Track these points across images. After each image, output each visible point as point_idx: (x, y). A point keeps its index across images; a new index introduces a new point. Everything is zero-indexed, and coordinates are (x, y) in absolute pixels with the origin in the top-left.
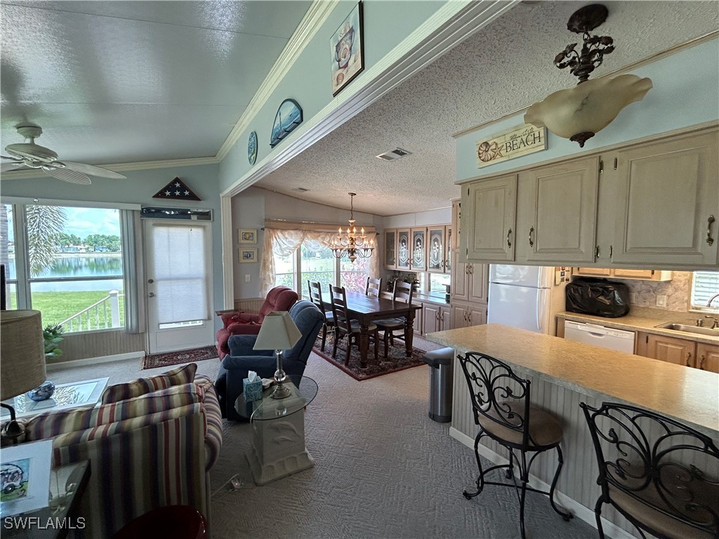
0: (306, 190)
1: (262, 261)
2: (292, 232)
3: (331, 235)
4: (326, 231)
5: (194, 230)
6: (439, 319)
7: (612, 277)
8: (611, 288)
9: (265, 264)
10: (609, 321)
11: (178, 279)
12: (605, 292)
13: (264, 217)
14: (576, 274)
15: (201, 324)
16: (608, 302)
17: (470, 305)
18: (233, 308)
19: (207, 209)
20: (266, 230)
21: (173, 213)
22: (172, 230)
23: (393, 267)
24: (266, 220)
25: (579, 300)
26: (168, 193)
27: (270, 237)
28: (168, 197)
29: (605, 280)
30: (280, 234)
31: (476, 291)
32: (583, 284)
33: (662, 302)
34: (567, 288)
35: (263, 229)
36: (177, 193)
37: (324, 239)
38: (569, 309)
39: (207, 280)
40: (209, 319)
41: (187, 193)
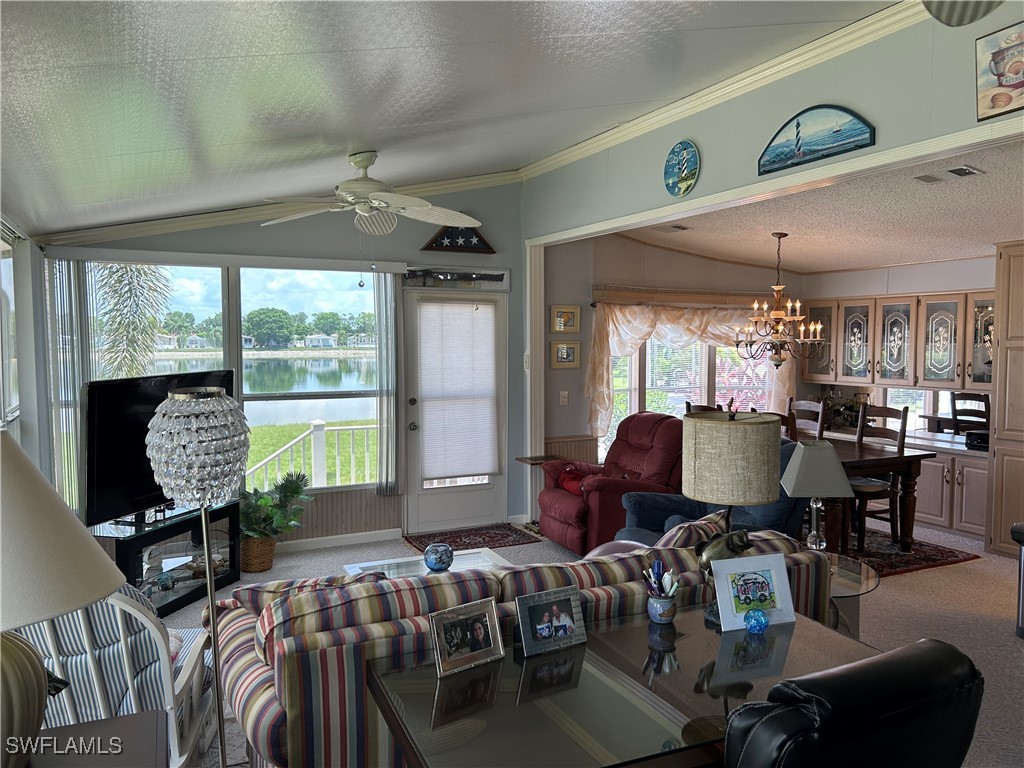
1: (589, 366)
2: (637, 309)
3: (703, 314)
4: (694, 305)
5: (481, 307)
6: (951, 482)
9: (594, 370)
11: (456, 398)
13: (591, 282)
15: (486, 481)
18: (543, 454)
19: (501, 269)
20: (599, 305)
21: (449, 277)
22: (448, 308)
23: (828, 380)
24: (596, 287)
26: (446, 242)
27: (606, 320)
28: (446, 249)
30: (618, 314)
35: (593, 305)
36: (461, 241)
40: (500, 472)
41: (475, 240)
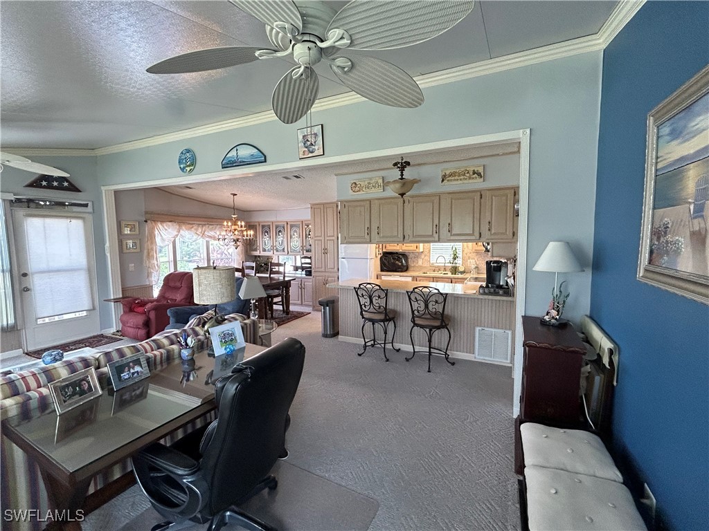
0: (190, 188)
1: (146, 251)
2: (170, 223)
3: (202, 227)
4: (198, 223)
5: (74, 221)
6: (301, 288)
7: (401, 251)
8: (401, 256)
9: (148, 254)
10: (401, 274)
11: (58, 271)
12: (399, 259)
13: (144, 210)
14: (384, 250)
15: (85, 314)
16: (400, 264)
17: (327, 274)
18: (121, 296)
19: (86, 201)
20: (149, 222)
21: (48, 203)
22: (49, 221)
23: (257, 253)
24: (146, 213)
25: (387, 264)
26: (44, 183)
27: (153, 228)
28: (44, 187)
29: (397, 253)
30: (160, 226)
31: (330, 265)
32: (388, 255)
33: (420, 262)
34: (381, 258)
35: (146, 221)
36: (55, 184)
37: (197, 230)
38: (382, 270)
39: (89, 270)
40: (94, 309)
41: (66, 184)
